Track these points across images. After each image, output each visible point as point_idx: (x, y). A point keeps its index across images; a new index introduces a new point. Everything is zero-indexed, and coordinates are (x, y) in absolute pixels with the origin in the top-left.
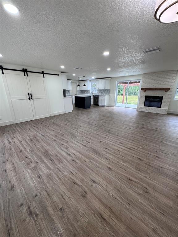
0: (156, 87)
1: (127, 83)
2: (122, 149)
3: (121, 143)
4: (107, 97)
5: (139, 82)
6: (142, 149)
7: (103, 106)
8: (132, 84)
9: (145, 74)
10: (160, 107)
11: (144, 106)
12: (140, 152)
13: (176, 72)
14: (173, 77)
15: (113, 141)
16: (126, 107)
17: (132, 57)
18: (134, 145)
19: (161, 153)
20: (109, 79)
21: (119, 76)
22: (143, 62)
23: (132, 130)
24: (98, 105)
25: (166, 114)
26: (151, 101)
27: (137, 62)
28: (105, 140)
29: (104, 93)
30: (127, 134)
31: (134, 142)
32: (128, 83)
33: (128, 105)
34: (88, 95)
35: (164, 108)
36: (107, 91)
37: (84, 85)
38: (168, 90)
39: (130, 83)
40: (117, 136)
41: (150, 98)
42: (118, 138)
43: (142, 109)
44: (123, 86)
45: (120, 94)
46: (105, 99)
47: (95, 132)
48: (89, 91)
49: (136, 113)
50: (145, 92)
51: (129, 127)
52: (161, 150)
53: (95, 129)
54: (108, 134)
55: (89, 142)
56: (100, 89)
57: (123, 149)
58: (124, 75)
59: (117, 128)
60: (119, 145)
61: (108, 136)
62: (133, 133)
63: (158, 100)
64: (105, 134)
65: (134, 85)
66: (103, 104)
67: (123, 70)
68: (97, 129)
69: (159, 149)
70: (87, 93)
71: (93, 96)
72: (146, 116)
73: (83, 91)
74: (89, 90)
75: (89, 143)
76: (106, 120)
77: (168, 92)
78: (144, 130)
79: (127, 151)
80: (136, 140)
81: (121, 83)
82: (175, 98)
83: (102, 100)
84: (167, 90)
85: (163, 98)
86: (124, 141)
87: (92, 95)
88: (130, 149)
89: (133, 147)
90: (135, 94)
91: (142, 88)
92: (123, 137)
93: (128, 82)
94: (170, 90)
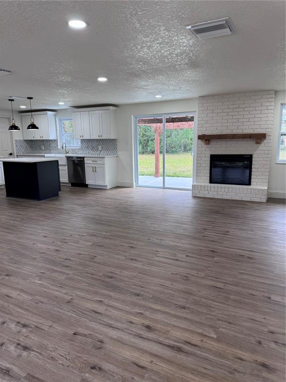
0: (235, 132)
1: (160, 121)
2: (149, 359)
3: (148, 328)
4: (109, 162)
5: (192, 119)
6: (218, 340)
7: (101, 189)
8: (176, 124)
9: (203, 97)
10: (249, 184)
11: (211, 182)
12: (211, 357)
13: (273, 96)
14: (269, 108)
15: (119, 325)
16: (164, 188)
17: (160, 44)
18: (192, 328)
19: (273, 345)
20: (111, 107)
21: (137, 101)
22: (194, 64)
23: (183, 264)
24: (86, 186)
25: (265, 201)
26: (225, 168)
27: (177, 61)
28: (93, 325)
29: (100, 149)
30: (168, 283)
31: (189, 317)
32: (164, 121)
33: (170, 182)
34: (49, 157)
35: (259, 186)
36: (107, 144)
37: (33, 126)
38: (261, 140)
39: (168, 121)
40: (135, 299)
41: (223, 161)
42: (140, 306)
43: (207, 192)
44: (153, 129)
45: (149, 150)
46: (103, 168)
47: (60, 293)
48: (53, 145)
49: (191, 205)
50: (209, 144)
51: (175, 255)
52: (272, 333)
53: (63, 277)
54: (103, 295)
55: (25, 348)
56: (87, 137)
57: (156, 356)
58: (150, 99)
59: (139, 265)
60: (141, 337)
61: (106, 301)
62: (186, 278)
63: (241, 164)
64: (96, 293)
65: (182, 127)
66: (99, 183)
67: (143, 83)
68: (70, 279)
69: (266, 330)
70: (48, 150)
71: (68, 158)
72: (217, 212)
73: (34, 145)
74: (55, 141)
75: (25, 354)
76: (105, 238)
77: (262, 144)
78: (216, 262)
79: (169, 361)
80: (196, 303)
81: (145, 121)
82: (280, 159)
83: (94, 170)
84: (260, 138)
85: (253, 159)
86: (159, 317)
87: (64, 156)
88: (179, 350)
89: (187, 336)
90: (186, 149)
91: (201, 134)
92: (156, 299)
93: (164, 118)
94: (265, 138)
